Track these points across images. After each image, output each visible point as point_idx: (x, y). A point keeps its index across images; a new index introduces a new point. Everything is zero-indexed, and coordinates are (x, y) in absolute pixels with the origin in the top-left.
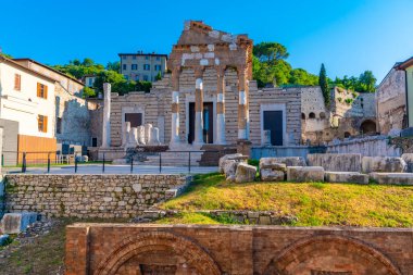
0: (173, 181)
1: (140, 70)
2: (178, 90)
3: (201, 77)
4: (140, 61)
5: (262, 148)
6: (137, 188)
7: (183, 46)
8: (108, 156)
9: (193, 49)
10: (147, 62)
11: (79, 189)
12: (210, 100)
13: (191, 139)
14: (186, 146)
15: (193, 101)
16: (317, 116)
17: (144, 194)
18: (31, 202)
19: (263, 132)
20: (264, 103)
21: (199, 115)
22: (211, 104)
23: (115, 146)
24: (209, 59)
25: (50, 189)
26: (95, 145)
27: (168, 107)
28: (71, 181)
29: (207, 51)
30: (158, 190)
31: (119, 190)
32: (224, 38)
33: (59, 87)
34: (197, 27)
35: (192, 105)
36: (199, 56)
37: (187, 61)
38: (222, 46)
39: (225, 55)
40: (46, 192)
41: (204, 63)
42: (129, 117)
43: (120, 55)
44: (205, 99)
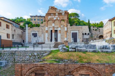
0: (45, 52)
1: (37, 20)
2: (47, 27)
3: (54, 23)
4: (37, 18)
5: (71, 43)
6: (36, 54)
7: (48, 14)
8: (27, 45)
9: (52, 15)
10: (39, 18)
11: (19, 54)
12: (57, 30)
13: (51, 41)
14: (50, 42)
15: (52, 30)
16: (87, 34)
17: (37, 56)
18: (6, 58)
19: (71, 38)
20: (72, 30)
21: (53, 34)
22: (57, 31)
23: (30, 43)
25: (11, 54)
26: (24, 42)
27: (45, 31)
28: (17, 52)
29: (56, 15)
30: (42, 54)
31: (30, 54)
32: (61, 12)
33: (13, 25)
34: (53, 8)
35: (51, 31)
36: (53, 17)
37: (50, 18)
38: (60, 14)
39: (61, 16)
40: (10, 55)
41: (55, 19)
42: (33, 34)
43: (31, 16)
44: (56, 29)
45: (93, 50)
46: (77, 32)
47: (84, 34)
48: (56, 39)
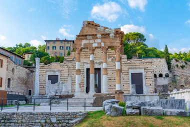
0: (75, 115)
1: (58, 49)
2: (79, 61)
3: (93, 53)
4: (58, 45)
5: (131, 96)
6: (54, 120)
7: (81, 36)
8: (37, 101)
9: (88, 37)
10: (62, 45)
11: (20, 121)
12: (98, 67)
13: (87, 91)
14: (84, 95)
15: (89, 67)
16: (164, 76)
17: (58, 124)
19: (131, 85)
20: (131, 68)
21: (92, 76)
22: (99, 69)
23: (42, 95)
24: (98, 43)
26: (30, 94)
27: (74, 72)
28: (15, 116)
29: (97, 38)
30: (67, 121)
31: (43, 121)
32: (107, 31)
33: (10, 60)
34: (91, 24)
35: (88, 70)
36: (92, 41)
37: (85, 44)
38: (105, 36)
39: (107, 40)
41: (95, 45)
42: (50, 77)
43: (46, 41)
44: (96, 66)
45: (179, 111)
46: (142, 71)
47: (158, 76)
48: (98, 88)
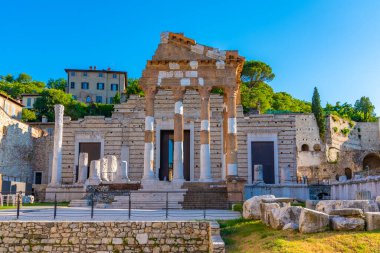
3: (182, 100)
4: (93, 79)
7: (159, 62)
9: (172, 66)
10: (102, 80)
15: (164, 128)
17: (152, 247)
20: (252, 132)
23: (67, 184)
24: (192, 79)
25: (25, 241)
27: (135, 136)
29: (189, 69)
32: (210, 54)
34: (178, 40)
36: (179, 74)
37: (164, 80)
38: (207, 63)
39: (210, 74)
40: (19, 244)
41: (185, 82)
43: (67, 71)
46: (273, 137)
